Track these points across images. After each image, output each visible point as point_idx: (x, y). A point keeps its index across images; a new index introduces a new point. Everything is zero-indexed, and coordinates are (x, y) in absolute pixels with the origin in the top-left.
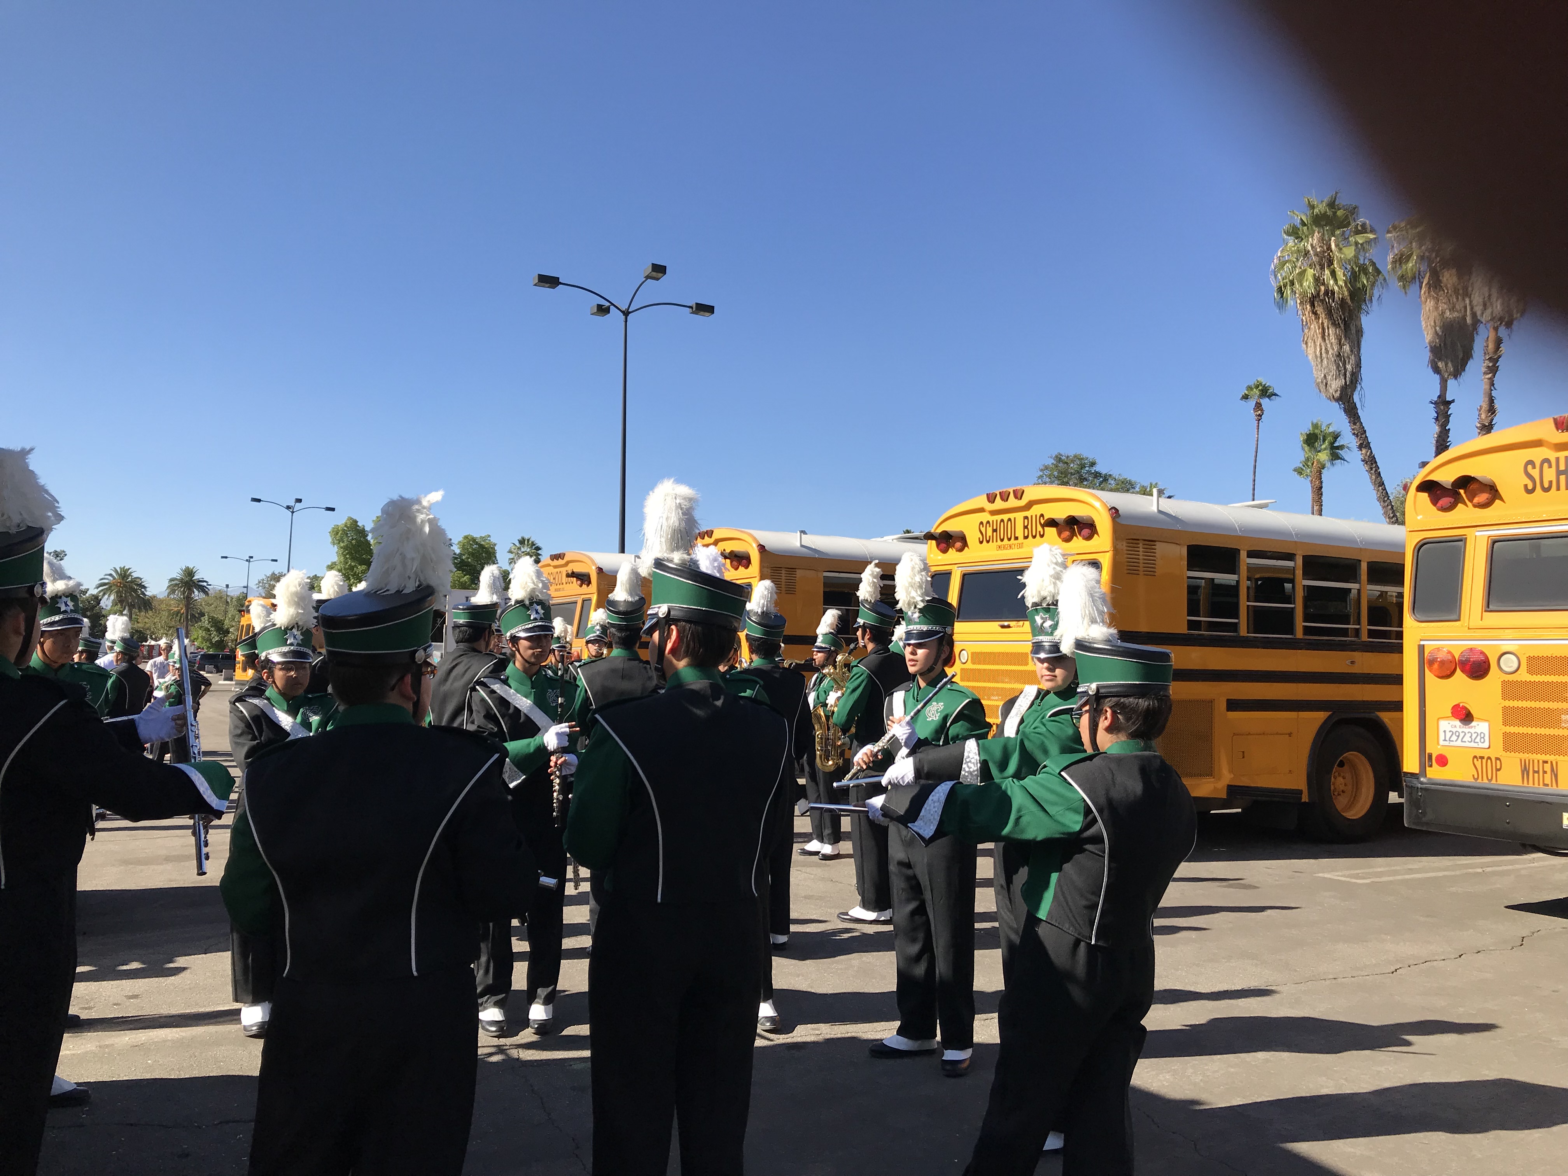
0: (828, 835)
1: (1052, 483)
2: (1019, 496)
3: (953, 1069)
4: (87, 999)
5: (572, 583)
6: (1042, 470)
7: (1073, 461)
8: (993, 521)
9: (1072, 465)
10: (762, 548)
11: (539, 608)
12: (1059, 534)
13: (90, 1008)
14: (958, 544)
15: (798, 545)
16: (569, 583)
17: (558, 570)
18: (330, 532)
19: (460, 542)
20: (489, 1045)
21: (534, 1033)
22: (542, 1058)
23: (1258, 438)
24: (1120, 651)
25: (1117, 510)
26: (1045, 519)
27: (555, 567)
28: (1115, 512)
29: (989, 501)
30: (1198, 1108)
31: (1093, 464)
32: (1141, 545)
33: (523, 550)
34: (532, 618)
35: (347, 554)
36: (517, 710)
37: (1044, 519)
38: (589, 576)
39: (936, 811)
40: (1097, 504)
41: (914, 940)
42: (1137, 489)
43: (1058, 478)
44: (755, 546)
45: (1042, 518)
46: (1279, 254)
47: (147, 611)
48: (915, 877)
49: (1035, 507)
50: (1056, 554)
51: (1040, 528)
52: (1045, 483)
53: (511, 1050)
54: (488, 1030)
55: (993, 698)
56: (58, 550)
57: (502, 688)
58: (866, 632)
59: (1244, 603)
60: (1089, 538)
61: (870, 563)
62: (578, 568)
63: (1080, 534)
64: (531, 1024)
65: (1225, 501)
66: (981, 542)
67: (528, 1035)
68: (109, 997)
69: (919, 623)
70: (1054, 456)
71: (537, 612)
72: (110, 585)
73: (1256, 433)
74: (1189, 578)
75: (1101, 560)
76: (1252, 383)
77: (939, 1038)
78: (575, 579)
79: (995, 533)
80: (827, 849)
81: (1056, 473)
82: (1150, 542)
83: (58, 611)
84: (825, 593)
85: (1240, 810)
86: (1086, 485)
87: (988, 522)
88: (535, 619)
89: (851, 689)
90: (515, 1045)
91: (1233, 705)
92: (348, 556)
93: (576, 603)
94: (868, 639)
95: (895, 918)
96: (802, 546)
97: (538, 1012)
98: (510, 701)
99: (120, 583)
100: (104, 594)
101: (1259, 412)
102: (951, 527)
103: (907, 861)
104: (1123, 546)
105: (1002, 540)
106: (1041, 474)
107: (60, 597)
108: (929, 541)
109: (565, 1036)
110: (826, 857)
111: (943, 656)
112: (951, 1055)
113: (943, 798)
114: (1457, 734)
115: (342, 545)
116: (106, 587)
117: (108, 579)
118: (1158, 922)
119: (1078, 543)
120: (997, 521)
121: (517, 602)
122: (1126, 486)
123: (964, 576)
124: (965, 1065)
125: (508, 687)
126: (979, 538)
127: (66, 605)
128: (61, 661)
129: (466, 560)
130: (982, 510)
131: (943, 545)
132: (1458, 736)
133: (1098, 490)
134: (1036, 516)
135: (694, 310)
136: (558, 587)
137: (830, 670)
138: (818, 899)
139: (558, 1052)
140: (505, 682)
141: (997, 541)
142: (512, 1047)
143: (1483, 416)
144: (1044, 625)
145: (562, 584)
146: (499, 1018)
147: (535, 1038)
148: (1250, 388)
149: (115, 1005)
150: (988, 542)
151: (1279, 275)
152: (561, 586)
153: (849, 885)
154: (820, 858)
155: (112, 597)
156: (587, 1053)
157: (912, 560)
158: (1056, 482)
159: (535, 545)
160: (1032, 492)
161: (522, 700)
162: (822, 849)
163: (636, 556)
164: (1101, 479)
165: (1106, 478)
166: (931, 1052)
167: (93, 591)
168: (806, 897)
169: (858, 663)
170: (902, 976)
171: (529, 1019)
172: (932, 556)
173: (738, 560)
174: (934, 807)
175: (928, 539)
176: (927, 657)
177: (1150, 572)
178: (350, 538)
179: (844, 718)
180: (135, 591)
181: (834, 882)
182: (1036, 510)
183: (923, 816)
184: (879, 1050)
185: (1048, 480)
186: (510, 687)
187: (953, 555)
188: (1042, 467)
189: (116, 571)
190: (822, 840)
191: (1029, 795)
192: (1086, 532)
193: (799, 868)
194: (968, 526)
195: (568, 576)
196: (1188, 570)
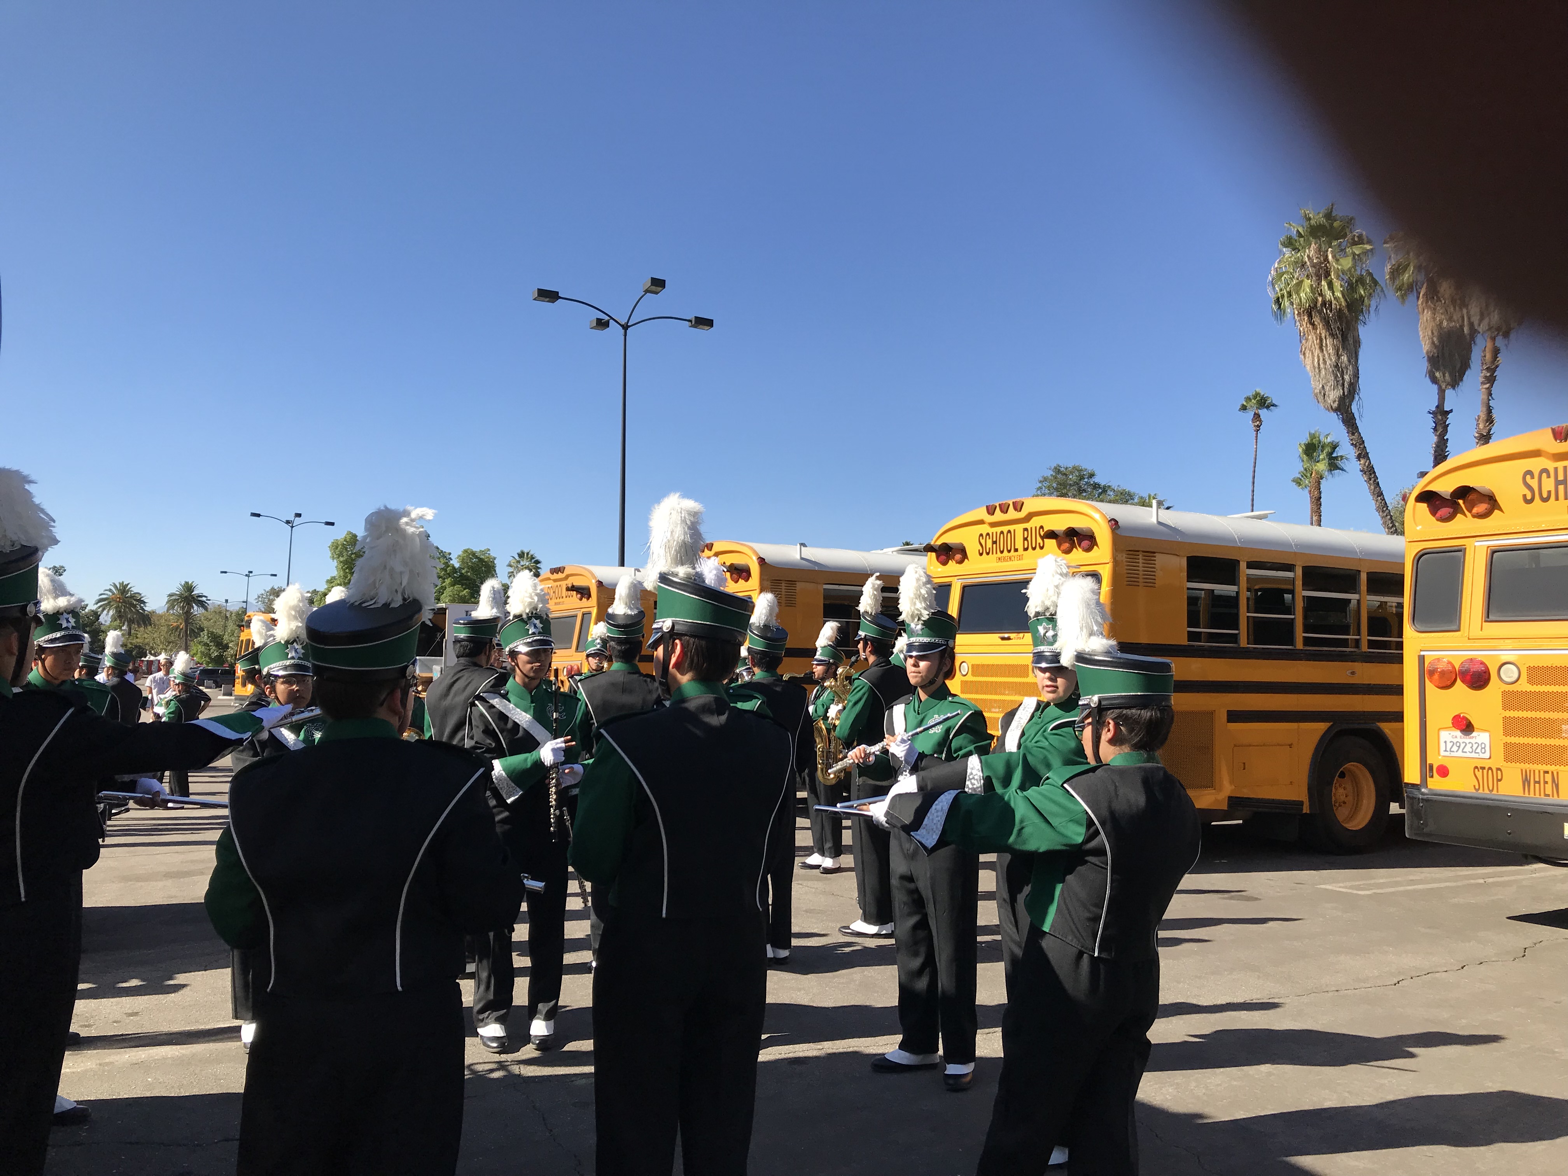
0: (829, 848)
1: (1051, 494)
2: (1019, 509)
3: (955, 1084)
4: (86, 1017)
5: (572, 596)
6: (1040, 482)
7: (1072, 473)
8: (993, 533)
9: (1071, 477)
10: (762, 561)
11: (537, 622)
12: (1059, 546)
13: (89, 1026)
14: (958, 557)
15: (798, 557)
16: (569, 597)
17: (558, 583)
18: (329, 547)
19: (459, 556)
20: (490, 1061)
21: (536, 1049)
22: (543, 1074)
23: (1256, 448)
24: (1121, 662)
25: (1116, 522)
26: (1045, 530)
27: (555, 581)
28: (1114, 524)
29: (989, 513)
30: (1200, 1121)
31: (1092, 475)
32: (1140, 557)
33: (522, 563)
34: (530, 633)
35: (347, 568)
36: (516, 725)
37: (1043, 531)
38: (589, 589)
39: (939, 821)
40: (1097, 516)
41: (916, 954)
42: (1136, 500)
43: (1056, 489)
44: (755, 558)
45: (1041, 530)
46: (1276, 265)
47: (146, 625)
48: (916, 891)
49: (1034, 519)
50: (1061, 565)
51: (1039, 540)
52: (1044, 495)
53: (512, 1066)
54: (489, 1046)
55: (993, 710)
56: (57, 566)
57: (501, 702)
58: (868, 644)
59: (1244, 614)
60: (1089, 549)
61: (872, 575)
62: (578, 582)
63: (1080, 546)
64: (533, 1040)
65: (1224, 512)
66: (981, 554)
67: (529, 1051)
68: (110, 1013)
69: (922, 636)
70: (1053, 467)
71: (535, 626)
72: (109, 600)
73: (1255, 443)
74: (1188, 589)
75: (1101, 572)
76: (1250, 394)
77: (941, 1052)
78: (575, 592)
79: (994, 545)
80: (828, 863)
81: (1055, 485)
82: (1150, 554)
83: (59, 628)
84: (825, 606)
85: (1241, 822)
86: (1085, 496)
87: (988, 534)
88: (534, 633)
89: (853, 702)
90: (517, 1061)
91: (1234, 716)
92: (347, 571)
93: (576, 616)
94: (870, 651)
95: (897, 932)
96: (802, 559)
97: (539, 1028)
98: (509, 715)
99: (119, 598)
100: (104, 610)
101: (1258, 422)
102: (951, 539)
103: (910, 873)
104: (1123, 557)
105: (1002, 552)
106: (1040, 485)
107: (62, 614)
108: (929, 553)
109: (567, 1051)
110: (827, 871)
111: (945, 669)
112: (953, 1069)
113: (946, 808)
114: (1458, 744)
115: (342, 559)
116: (105, 602)
117: (107, 595)
118: (1162, 934)
119: (1078, 555)
120: (996, 533)
121: (515, 617)
122: (1125, 498)
123: (965, 588)
124: (968, 1078)
125: (507, 702)
126: (979, 550)
127: (68, 621)
128: (62, 678)
129: (465, 574)
130: (981, 522)
131: (943, 557)
132: (1459, 747)
133: (1097, 501)
134: (1036, 527)
135: (693, 323)
136: (558, 600)
137: (831, 682)
138: (819, 913)
139: (559, 1068)
140: (505, 697)
141: (996, 553)
142: (513, 1063)
143: (1481, 426)
144: (1047, 635)
145: (562, 597)
146: (500, 1034)
147: (536, 1054)
148: (1248, 399)
149: (115, 1022)
150: (988, 554)
151: (1276, 286)
152: (561, 600)
153: (850, 898)
154: (821, 871)
155: (111, 613)
156: (591, 1069)
157: (916, 572)
158: (1055, 493)
159: (534, 558)
160: (1032, 504)
161: (521, 714)
162: (823, 862)
163: (635, 570)
164: (1100, 491)
165: (1105, 490)
166: (933, 1067)
167: (92, 607)
168: (806, 911)
169: (860, 676)
170: (905, 991)
171: (530, 1035)
172: (932, 568)
173: (738, 573)
174: (937, 817)
175: (928, 552)
176: (929, 669)
177: (1150, 582)
178: (350, 552)
179: (847, 732)
180: (135, 606)
181: (836, 895)
182: (1035, 522)
183: (926, 825)
184: (881, 1064)
185: (1047, 491)
186: (509, 701)
187: (952, 567)
188: (1041, 479)
189: (115, 586)
190: (823, 854)
191: (1032, 806)
192: (1086, 543)
193: (800, 882)
194: (968, 538)
195: (568, 589)
196: (1188, 581)
